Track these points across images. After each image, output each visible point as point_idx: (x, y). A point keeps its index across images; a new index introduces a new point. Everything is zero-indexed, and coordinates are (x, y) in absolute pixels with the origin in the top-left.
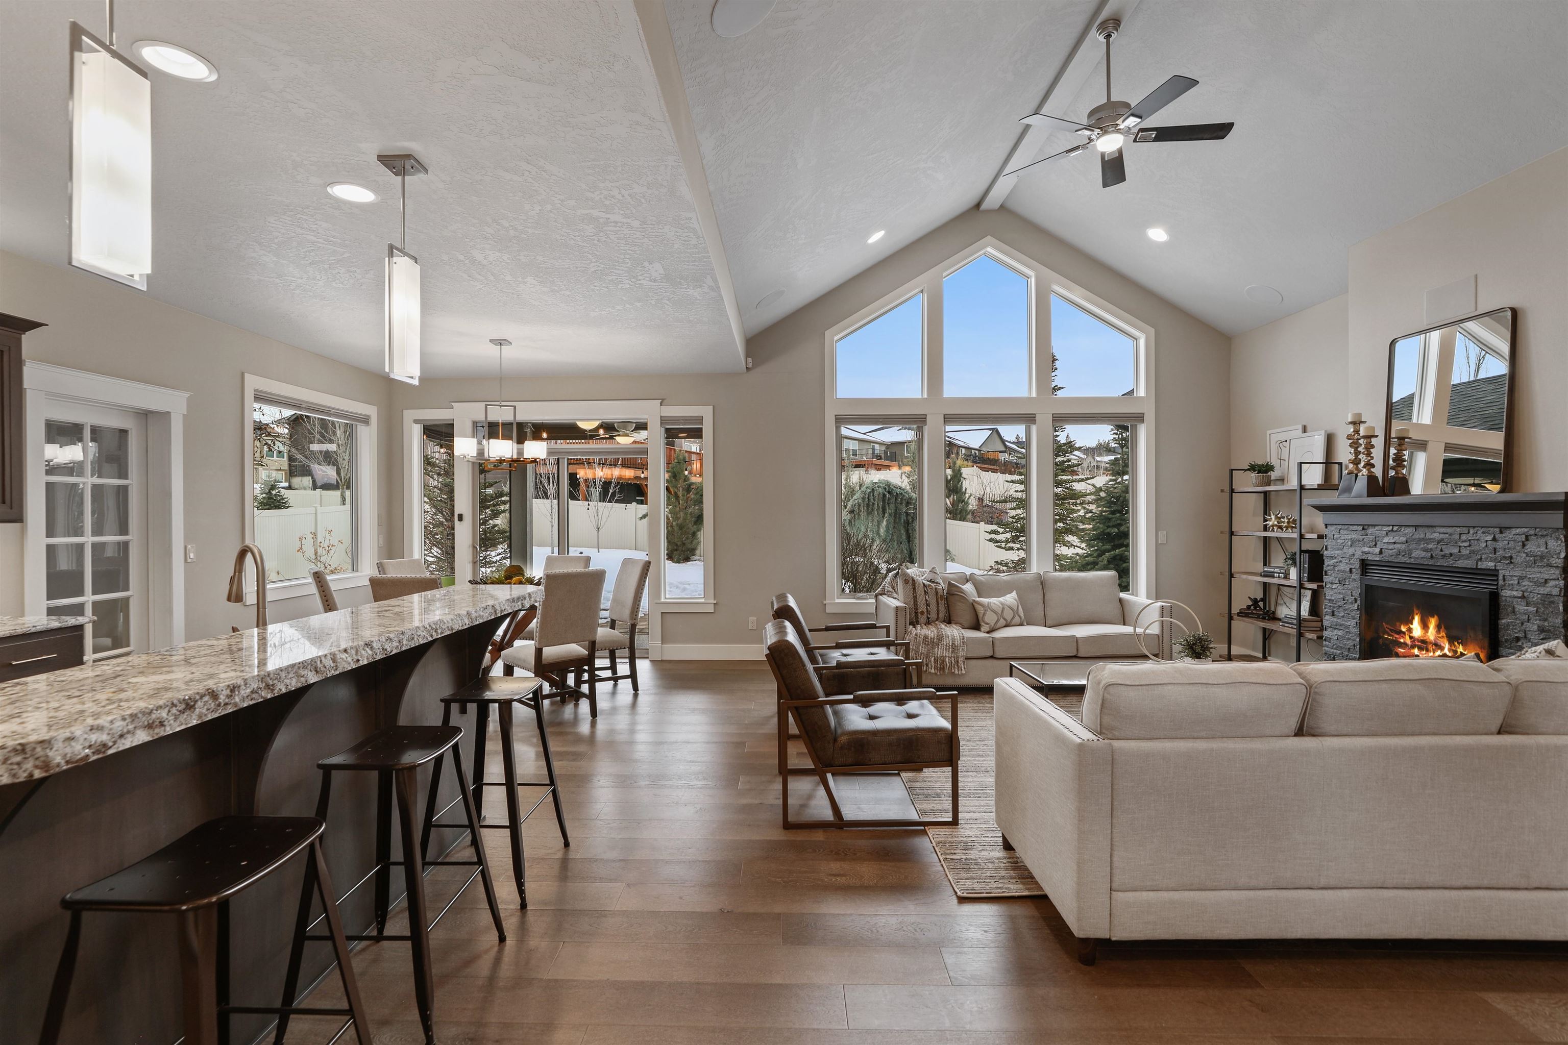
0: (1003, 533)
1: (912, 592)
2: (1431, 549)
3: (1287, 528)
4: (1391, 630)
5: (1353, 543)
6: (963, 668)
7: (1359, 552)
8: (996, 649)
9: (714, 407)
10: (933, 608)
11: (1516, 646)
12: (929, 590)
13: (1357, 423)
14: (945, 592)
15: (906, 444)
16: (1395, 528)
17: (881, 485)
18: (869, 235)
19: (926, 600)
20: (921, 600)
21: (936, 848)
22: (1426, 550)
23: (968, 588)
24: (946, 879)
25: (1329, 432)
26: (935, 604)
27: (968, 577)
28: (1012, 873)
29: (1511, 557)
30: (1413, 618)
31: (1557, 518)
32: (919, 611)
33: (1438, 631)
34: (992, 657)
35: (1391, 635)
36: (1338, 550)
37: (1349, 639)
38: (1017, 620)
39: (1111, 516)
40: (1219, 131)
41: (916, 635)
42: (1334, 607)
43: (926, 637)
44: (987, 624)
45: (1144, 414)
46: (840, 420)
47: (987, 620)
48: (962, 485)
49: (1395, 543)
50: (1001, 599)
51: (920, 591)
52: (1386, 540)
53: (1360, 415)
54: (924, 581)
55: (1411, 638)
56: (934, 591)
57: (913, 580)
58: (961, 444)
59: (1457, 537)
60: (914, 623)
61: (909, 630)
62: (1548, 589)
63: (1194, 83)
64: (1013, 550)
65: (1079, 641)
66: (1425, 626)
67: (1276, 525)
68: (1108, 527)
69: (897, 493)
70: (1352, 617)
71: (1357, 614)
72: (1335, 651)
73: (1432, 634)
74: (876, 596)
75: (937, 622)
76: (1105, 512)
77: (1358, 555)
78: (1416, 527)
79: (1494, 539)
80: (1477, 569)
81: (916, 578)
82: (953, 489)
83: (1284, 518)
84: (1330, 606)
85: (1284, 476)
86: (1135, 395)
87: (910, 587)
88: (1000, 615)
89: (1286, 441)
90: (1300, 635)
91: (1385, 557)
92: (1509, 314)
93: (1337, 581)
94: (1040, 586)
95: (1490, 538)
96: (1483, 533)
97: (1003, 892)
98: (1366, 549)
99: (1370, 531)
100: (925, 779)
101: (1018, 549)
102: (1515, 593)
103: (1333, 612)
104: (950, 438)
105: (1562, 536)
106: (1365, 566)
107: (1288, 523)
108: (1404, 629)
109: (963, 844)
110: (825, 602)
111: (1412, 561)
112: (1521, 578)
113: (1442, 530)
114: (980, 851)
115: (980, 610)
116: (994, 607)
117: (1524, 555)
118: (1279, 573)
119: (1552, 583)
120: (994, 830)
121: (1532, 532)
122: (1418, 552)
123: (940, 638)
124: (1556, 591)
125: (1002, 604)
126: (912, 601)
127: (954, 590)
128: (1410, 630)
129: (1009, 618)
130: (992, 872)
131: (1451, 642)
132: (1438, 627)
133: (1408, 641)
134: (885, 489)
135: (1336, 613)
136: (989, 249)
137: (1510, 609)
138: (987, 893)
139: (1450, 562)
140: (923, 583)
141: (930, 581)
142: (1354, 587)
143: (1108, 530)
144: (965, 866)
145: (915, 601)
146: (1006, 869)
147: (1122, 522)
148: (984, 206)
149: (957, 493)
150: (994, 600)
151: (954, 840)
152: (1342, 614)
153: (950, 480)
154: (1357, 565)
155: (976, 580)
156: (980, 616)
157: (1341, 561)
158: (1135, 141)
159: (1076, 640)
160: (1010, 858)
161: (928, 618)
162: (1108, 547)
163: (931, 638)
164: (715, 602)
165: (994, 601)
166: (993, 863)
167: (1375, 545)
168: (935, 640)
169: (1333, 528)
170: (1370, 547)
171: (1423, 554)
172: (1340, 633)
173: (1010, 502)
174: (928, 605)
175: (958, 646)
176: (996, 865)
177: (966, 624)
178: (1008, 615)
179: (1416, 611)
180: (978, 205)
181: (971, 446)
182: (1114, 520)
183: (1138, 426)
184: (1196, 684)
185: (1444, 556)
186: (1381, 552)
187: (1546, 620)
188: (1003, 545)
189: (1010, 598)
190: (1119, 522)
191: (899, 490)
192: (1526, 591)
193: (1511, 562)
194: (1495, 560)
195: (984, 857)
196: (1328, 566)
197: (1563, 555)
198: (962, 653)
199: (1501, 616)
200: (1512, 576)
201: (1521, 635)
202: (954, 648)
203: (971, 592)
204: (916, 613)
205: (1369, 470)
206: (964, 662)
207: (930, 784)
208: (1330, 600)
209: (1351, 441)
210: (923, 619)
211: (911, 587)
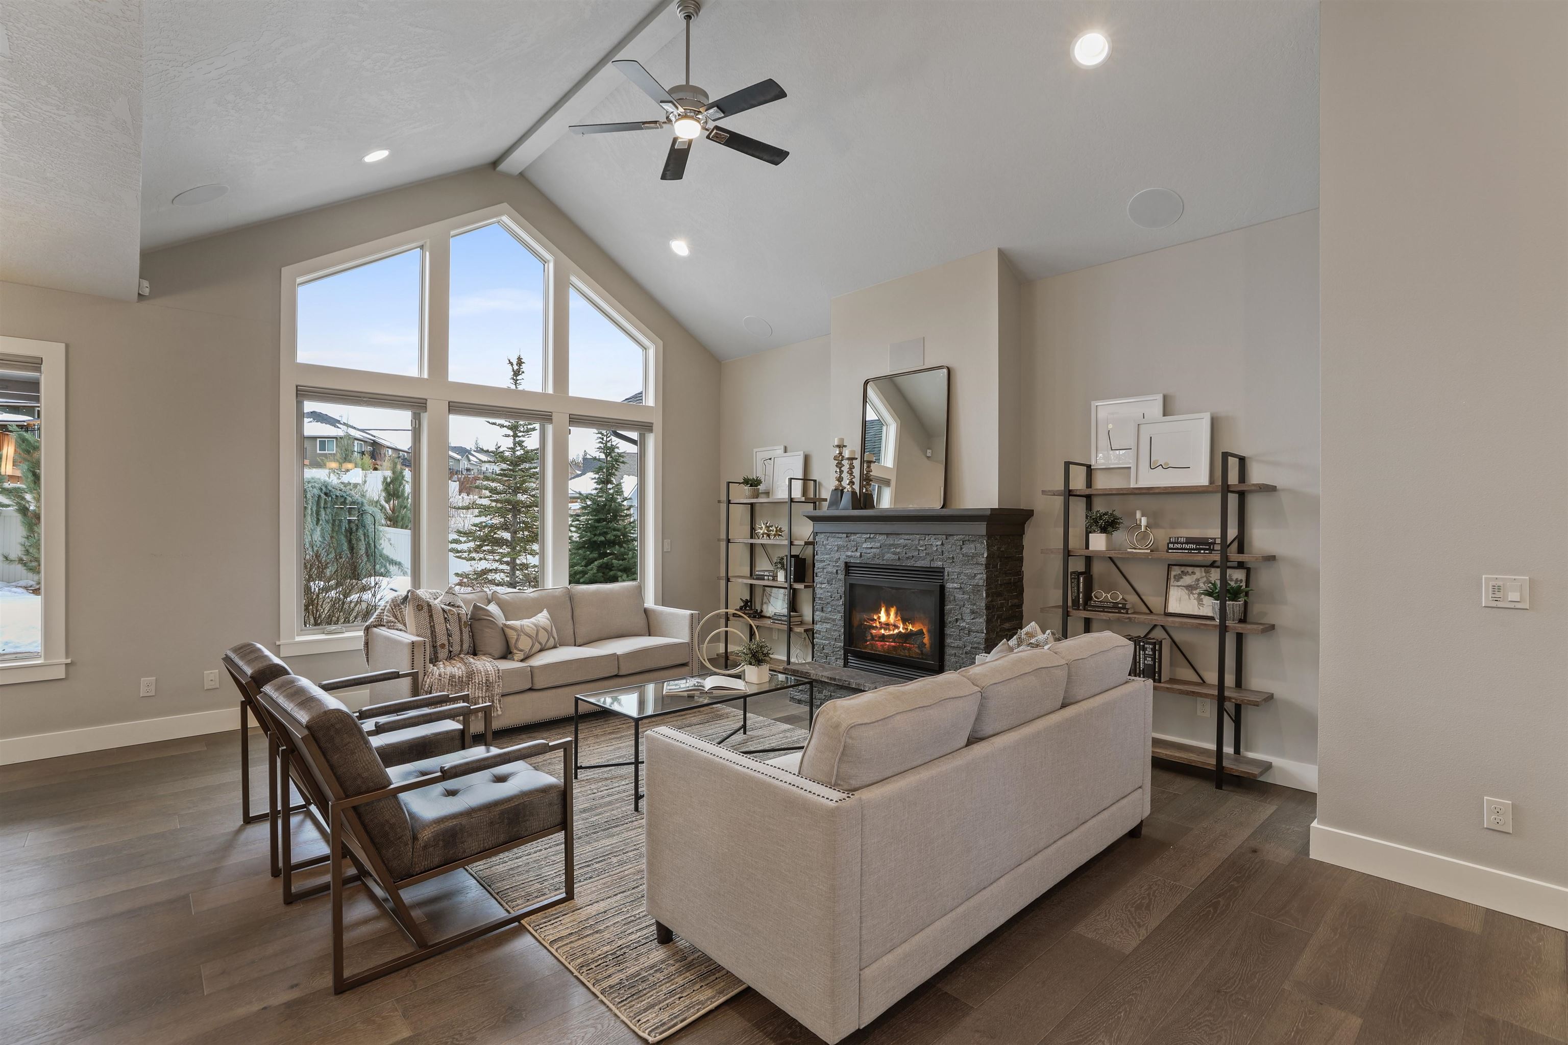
0: (465, 542)
1: (428, 620)
2: (899, 552)
3: (775, 535)
4: (868, 619)
5: (839, 548)
6: (499, 709)
7: (843, 557)
8: (536, 679)
9: (67, 347)
10: (456, 638)
11: (956, 626)
12: (450, 616)
13: (841, 446)
14: (469, 617)
15: (318, 440)
16: (872, 536)
17: (316, 485)
18: (368, 151)
19: (447, 629)
20: (440, 629)
21: (581, 978)
22: (894, 553)
23: (493, 608)
24: (618, 1023)
25: (806, 453)
26: (458, 633)
27: (490, 597)
28: (689, 976)
29: (953, 558)
30: (881, 610)
31: (982, 528)
32: (438, 644)
33: (896, 617)
34: (531, 689)
35: (868, 622)
36: (827, 555)
37: (836, 630)
38: (551, 642)
39: (597, 524)
40: (775, 155)
41: (440, 675)
42: (823, 603)
43: (452, 676)
44: (521, 651)
45: (652, 423)
46: (303, 393)
47: (521, 646)
48: (404, 489)
49: (871, 548)
50: (533, 620)
51: (439, 619)
52: (865, 546)
53: (842, 440)
54: (443, 606)
55: (880, 622)
56: (456, 617)
57: (429, 606)
58: (388, 444)
59: (917, 543)
60: (434, 660)
61: (430, 670)
62: (976, 581)
63: (782, 94)
64: (475, 560)
65: (620, 659)
66: (888, 614)
67: (766, 533)
68: (595, 535)
69: (336, 496)
70: (838, 611)
71: (842, 609)
72: (824, 642)
73: (892, 619)
74: (367, 629)
75: (462, 656)
76: (591, 519)
77: (843, 558)
78: (887, 534)
79: (942, 544)
80: (930, 567)
81: (432, 602)
82: (394, 493)
83: (772, 526)
84: (820, 603)
85: (769, 490)
86: (644, 404)
87: (425, 614)
88: (535, 638)
89: (770, 459)
90: (790, 630)
91: (865, 559)
92: (945, 371)
93: (826, 581)
94: (569, 602)
95: (939, 543)
96: (935, 539)
97: (698, 1010)
98: (849, 553)
99: (853, 537)
100: (511, 872)
101: (481, 559)
102: (955, 585)
103: (822, 608)
104: (375, 437)
105: (985, 541)
106: (848, 566)
107: (776, 531)
108: (875, 617)
109: (610, 957)
110: (278, 643)
111: (885, 562)
112: (959, 574)
113: (907, 537)
114: (636, 959)
115: (512, 635)
116: (528, 630)
117: (961, 556)
118: (768, 576)
119: (979, 576)
120: (632, 921)
121: (967, 538)
122: (889, 555)
123: (470, 675)
124: (981, 582)
125: (535, 625)
126: (429, 631)
127: (481, 615)
128: (879, 618)
129: (543, 641)
130: (668, 985)
131: (904, 623)
132: (896, 614)
133: (878, 625)
134: (321, 489)
135: (824, 609)
136: (505, 219)
137: (952, 598)
138: (682, 1021)
139: (910, 563)
140: (441, 608)
141: (449, 605)
142: (839, 587)
143: (595, 538)
144: (633, 991)
145: (433, 632)
146: (680, 973)
147: (607, 530)
148: (503, 167)
149: (398, 497)
150: (525, 622)
151: (596, 955)
152: (830, 609)
153: (390, 483)
154: (843, 566)
155: (499, 599)
156: (512, 642)
157: (829, 564)
158: (708, 137)
159: (615, 657)
160: (674, 955)
161: (450, 652)
162: (595, 555)
163: (459, 677)
164: (69, 661)
165: (527, 623)
166: (660, 970)
167: (856, 550)
168: (464, 679)
169: (822, 536)
170: (852, 552)
171: (893, 557)
172: (828, 626)
173: (473, 508)
174: (449, 635)
175: (493, 683)
176: (666, 972)
177: (497, 655)
178: (543, 637)
179: (883, 605)
180: (495, 164)
181: (399, 447)
182: (600, 528)
183: (646, 435)
184: (916, 708)
185: (908, 558)
186: (861, 556)
187: (974, 604)
188: (465, 555)
189: (542, 618)
190: (605, 530)
191: (339, 492)
192: (962, 583)
193: (953, 562)
194: (942, 560)
195: (646, 965)
196: (818, 568)
197: (985, 555)
198: (497, 691)
199: (946, 603)
200: (953, 572)
201: (959, 617)
202: (489, 685)
203: (499, 615)
204: (434, 647)
205: (851, 487)
206: (500, 701)
207: (521, 878)
208: (820, 598)
209: (837, 462)
210: (442, 654)
211: (427, 615)
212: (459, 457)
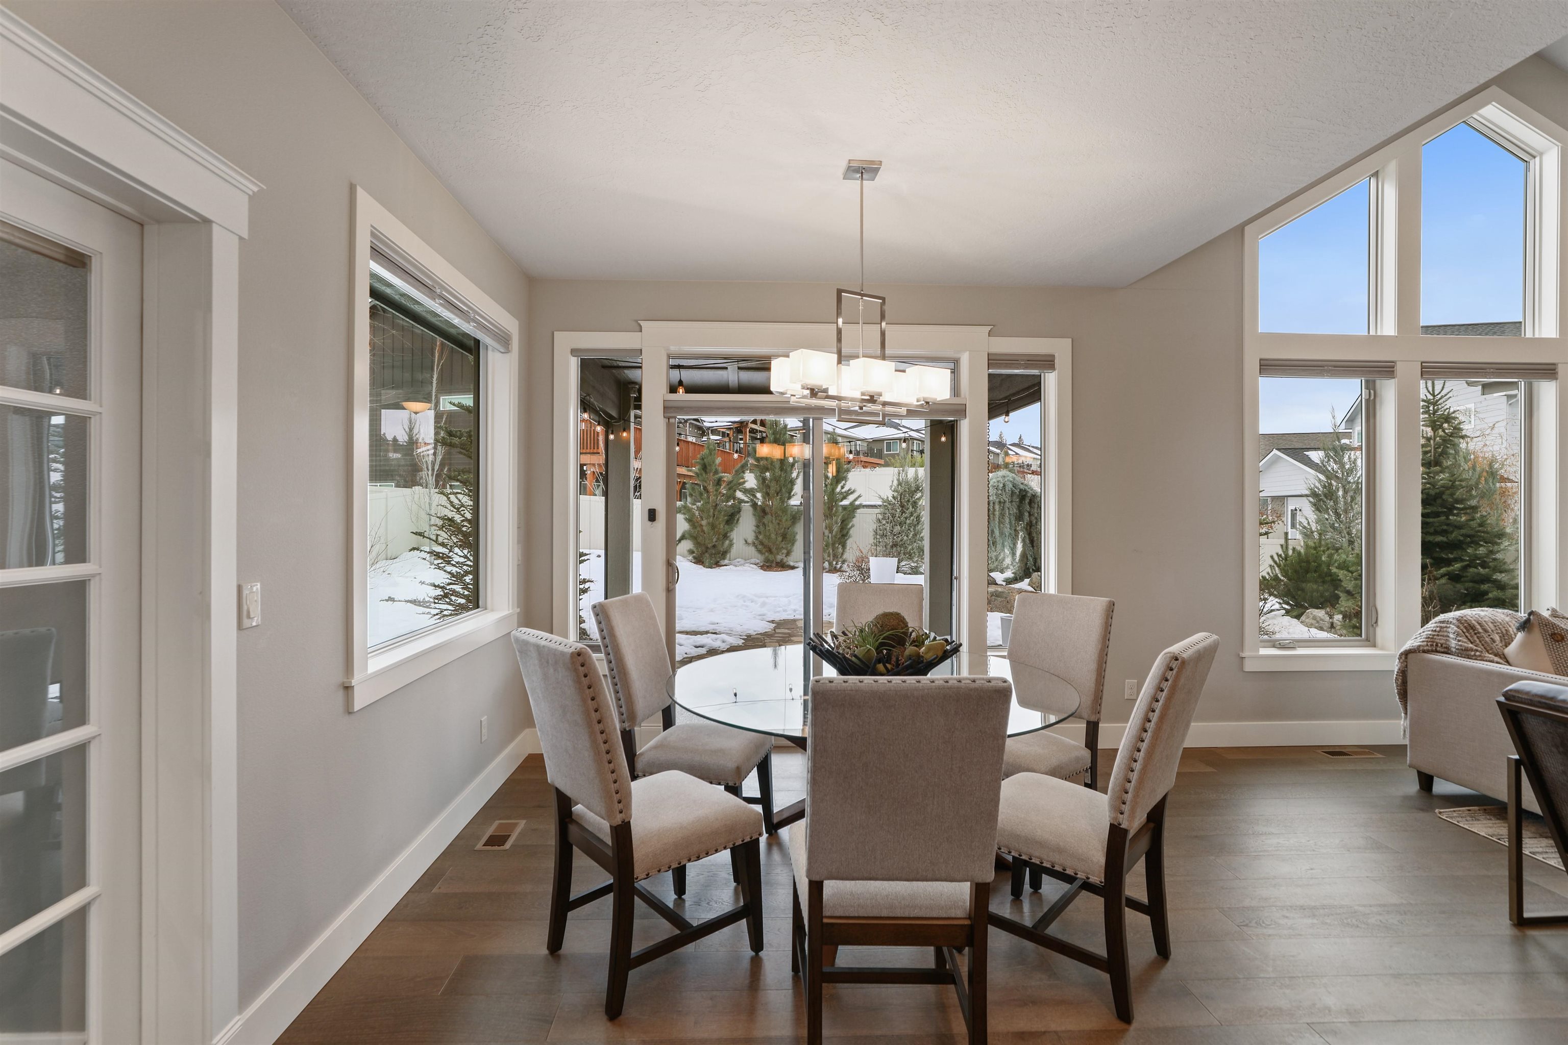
46: (1265, 368)
110: (1242, 656)
136: (1489, 108)
212: (998, 451)
